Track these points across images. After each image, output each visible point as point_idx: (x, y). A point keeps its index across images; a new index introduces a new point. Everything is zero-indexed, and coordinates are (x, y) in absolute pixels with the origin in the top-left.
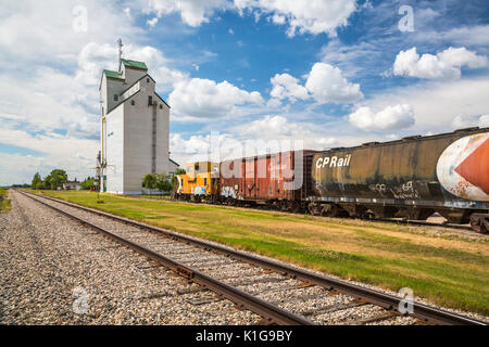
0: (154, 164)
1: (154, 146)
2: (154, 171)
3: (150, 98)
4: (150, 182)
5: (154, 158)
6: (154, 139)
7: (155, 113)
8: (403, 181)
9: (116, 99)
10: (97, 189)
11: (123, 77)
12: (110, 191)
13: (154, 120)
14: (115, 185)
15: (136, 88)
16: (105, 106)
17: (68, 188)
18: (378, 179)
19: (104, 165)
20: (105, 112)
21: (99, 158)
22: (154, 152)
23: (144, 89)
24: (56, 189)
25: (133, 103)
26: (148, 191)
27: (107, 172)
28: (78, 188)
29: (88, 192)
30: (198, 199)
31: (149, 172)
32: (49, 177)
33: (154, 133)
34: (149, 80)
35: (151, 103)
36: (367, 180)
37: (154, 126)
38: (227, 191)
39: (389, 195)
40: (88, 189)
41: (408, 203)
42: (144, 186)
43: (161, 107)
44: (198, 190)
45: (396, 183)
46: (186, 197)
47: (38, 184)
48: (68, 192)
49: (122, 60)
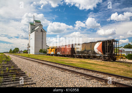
0: (42, 46)
1: (42, 42)
2: (42, 48)
3: (41, 30)
4: (41, 51)
5: (42, 45)
6: (42, 40)
7: (42, 34)
8: (89, 51)
9: (33, 30)
10: (27, 53)
11: (35, 24)
12: (31, 53)
13: (42, 35)
14: (32, 52)
15: (38, 27)
16: (30, 31)
17: (19, 53)
18: (85, 50)
19: (29, 47)
20: (30, 33)
21: (28, 45)
22: (42, 43)
23: (40, 28)
24: (16, 53)
25: (37, 31)
26: (41, 53)
27: (30, 48)
28: (22, 53)
29: (25, 54)
30: (52, 55)
31: (41, 49)
32: (14, 50)
33: (42, 38)
34: (41, 25)
35: (42, 31)
36: (84, 50)
37: (42, 37)
38: (58, 53)
39: (87, 53)
40: (25, 53)
41: (91, 55)
42: (40, 52)
43: (44, 32)
44: (52, 53)
45: (88, 51)
46: (49, 55)
47: (11, 52)
48: (19, 54)
49: (34, 20)
